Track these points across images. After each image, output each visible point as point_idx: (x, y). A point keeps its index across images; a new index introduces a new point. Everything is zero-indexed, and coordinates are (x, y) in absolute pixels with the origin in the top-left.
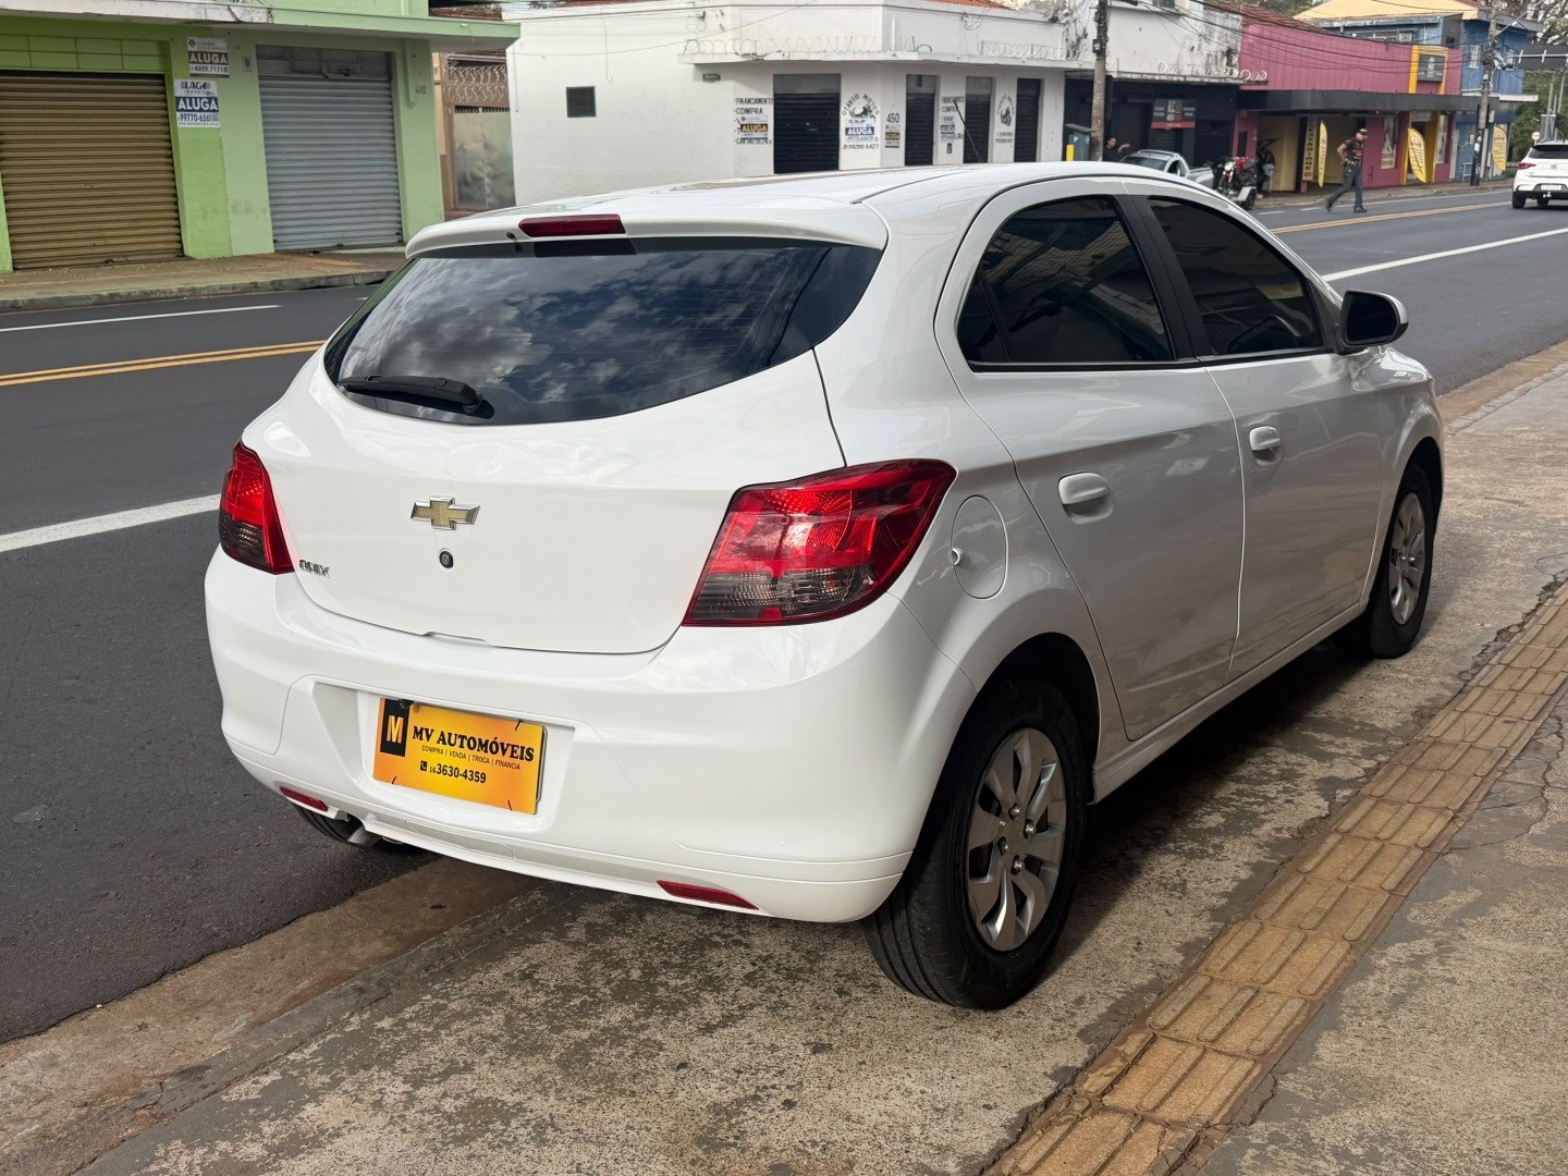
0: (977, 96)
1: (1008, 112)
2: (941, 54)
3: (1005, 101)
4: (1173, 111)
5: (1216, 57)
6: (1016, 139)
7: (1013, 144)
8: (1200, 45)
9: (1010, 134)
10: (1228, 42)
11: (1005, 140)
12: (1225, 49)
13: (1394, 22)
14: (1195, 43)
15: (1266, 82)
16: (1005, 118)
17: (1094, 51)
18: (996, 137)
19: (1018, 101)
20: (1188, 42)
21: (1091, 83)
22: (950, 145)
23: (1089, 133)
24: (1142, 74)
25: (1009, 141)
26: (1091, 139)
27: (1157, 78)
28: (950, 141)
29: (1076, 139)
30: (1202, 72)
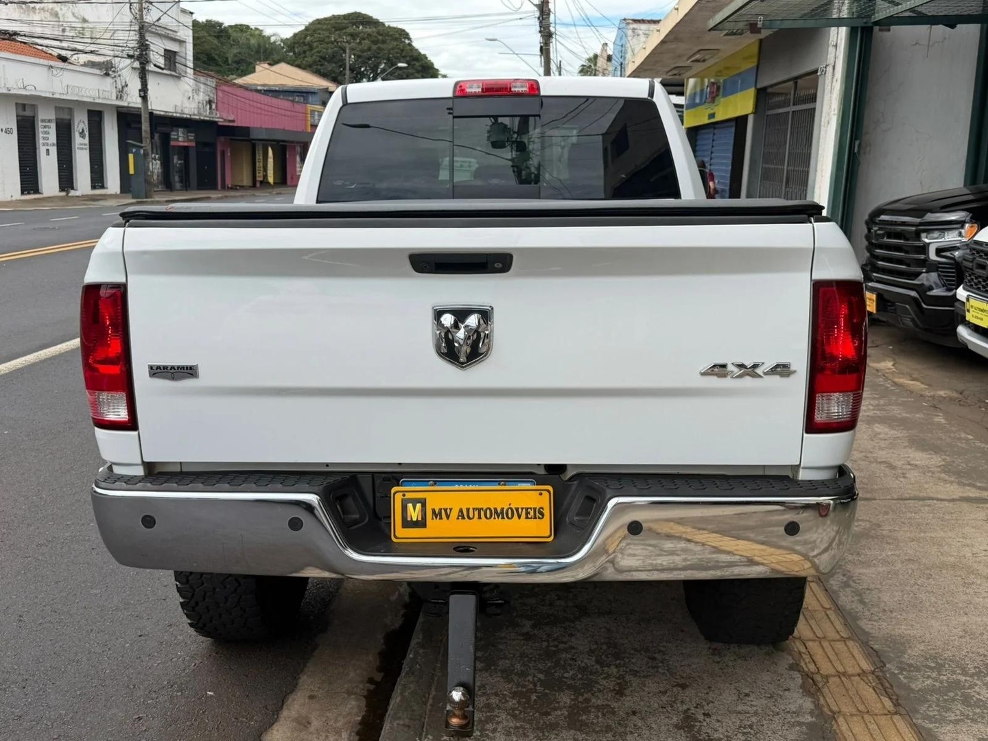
0: (62, 119)
1: (83, 131)
2: (42, 91)
3: (80, 123)
4: (182, 135)
5: (203, 104)
6: (90, 148)
7: (88, 151)
8: (193, 96)
9: (85, 145)
10: (209, 96)
11: (82, 149)
12: (208, 100)
13: (292, 89)
14: (190, 95)
15: (233, 121)
16: (82, 134)
17: (140, 96)
18: (77, 146)
19: (89, 124)
20: (187, 94)
21: (140, 116)
22: (48, 150)
23: (142, 147)
24: (166, 112)
25: (86, 149)
26: (144, 150)
27: (175, 115)
28: (48, 148)
29: (134, 150)
30: (196, 112)
